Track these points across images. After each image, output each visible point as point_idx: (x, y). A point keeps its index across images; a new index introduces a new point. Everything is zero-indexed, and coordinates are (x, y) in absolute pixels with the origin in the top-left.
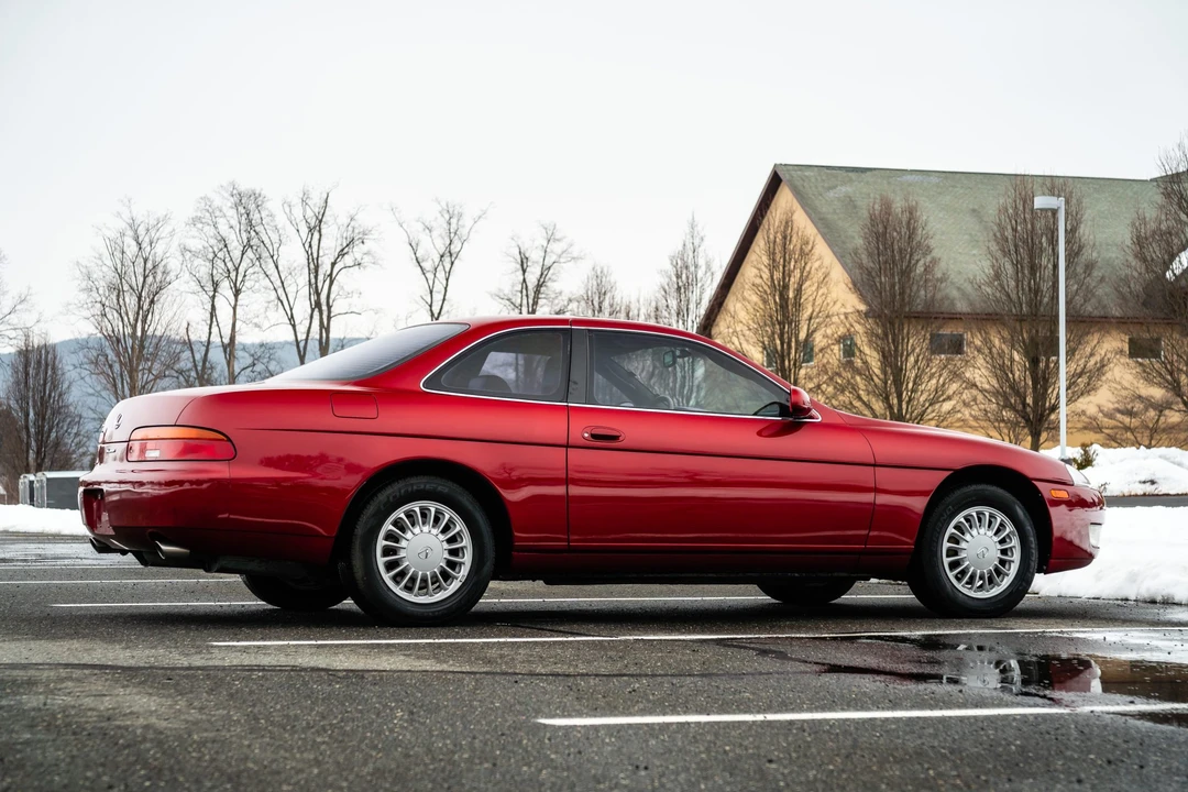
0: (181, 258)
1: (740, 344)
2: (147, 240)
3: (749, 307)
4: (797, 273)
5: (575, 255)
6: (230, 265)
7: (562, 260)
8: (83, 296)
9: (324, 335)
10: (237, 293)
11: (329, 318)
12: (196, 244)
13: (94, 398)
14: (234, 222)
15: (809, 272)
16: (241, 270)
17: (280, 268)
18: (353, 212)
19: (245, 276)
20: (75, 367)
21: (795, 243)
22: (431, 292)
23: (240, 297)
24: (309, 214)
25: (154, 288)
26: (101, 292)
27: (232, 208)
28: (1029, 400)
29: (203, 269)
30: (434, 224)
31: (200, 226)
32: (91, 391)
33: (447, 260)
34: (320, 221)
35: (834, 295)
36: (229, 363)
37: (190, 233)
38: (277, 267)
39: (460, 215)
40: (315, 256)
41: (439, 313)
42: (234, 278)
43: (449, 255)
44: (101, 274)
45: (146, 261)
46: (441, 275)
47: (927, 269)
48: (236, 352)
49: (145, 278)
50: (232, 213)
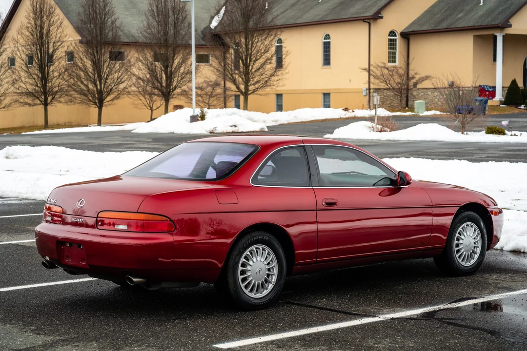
1: (21, 55)
3: (25, 37)
4: (47, 23)
15: (53, 22)
21: (47, 7)
28: (164, 84)
35: (65, 33)
47: (113, 23)
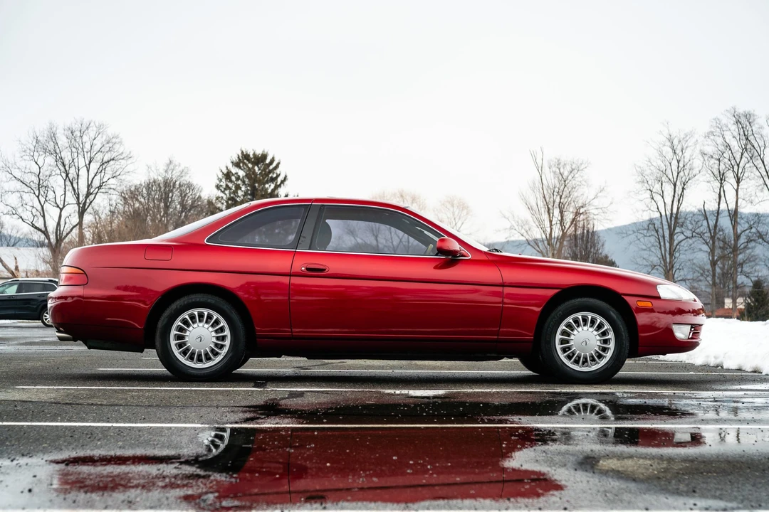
0: (702, 159)
2: (679, 147)
6: (733, 162)
8: (639, 186)
10: (738, 182)
12: (710, 149)
13: (646, 252)
14: (736, 134)
16: (741, 165)
17: (765, 163)
19: (744, 169)
20: (634, 232)
23: (741, 183)
25: (684, 180)
26: (650, 183)
27: (734, 124)
29: (715, 165)
31: (712, 137)
32: (644, 247)
36: (734, 227)
37: (706, 143)
38: (763, 162)
42: (736, 171)
44: (650, 171)
45: (678, 162)
48: (738, 220)
49: (678, 173)
50: (734, 128)
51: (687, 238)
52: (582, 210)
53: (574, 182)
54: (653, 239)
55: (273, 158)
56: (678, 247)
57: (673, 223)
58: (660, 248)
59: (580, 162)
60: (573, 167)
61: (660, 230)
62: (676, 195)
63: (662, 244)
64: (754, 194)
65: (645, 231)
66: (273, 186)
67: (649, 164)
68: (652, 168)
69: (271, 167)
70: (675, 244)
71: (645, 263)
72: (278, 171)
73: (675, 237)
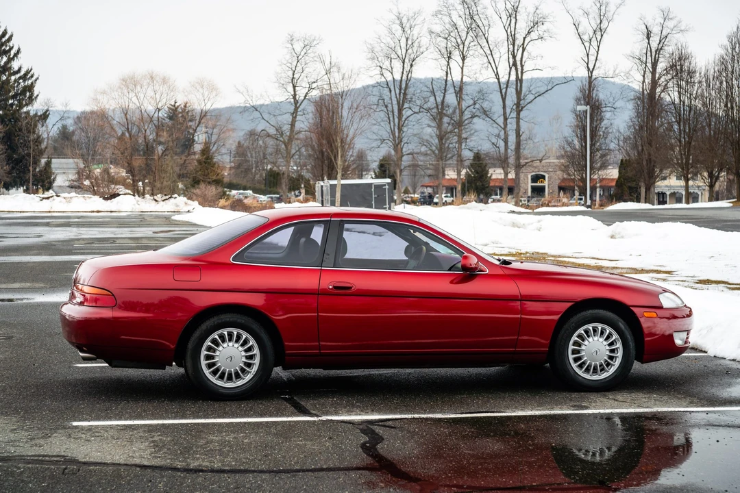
0: (429, 37)
2: (408, 25)
5: (682, 28)
6: (459, 41)
7: (674, 32)
8: (370, 62)
9: (519, 85)
10: (464, 59)
11: (522, 73)
12: (438, 28)
13: (376, 127)
14: (462, 13)
16: (466, 43)
17: (490, 42)
18: (537, 4)
19: (469, 47)
22: (588, 55)
23: (465, 61)
24: (509, 6)
25: (412, 57)
26: (380, 59)
27: (460, 4)
29: (443, 44)
30: (590, 10)
31: (440, 16)
33: (599, 34)
34: (516, 12)
36: (459, 103)
37: (435, 21)
38: (487, 42)
39: (607, 4)
40: (513, 33)
41: (593, 69)
42: (462, 49)
43: (600, 31)
44: (380, 48)
45: (407, 39)
46: (594, 43)
48: (463, 97)
49: (407, 50)
50: (460, 7)
51: (415, 113)
52: (314, 85)
53: (307, 58)
54: (382, 115)
55: (5, 30)
56: (406, 122)
57: (402, 98)
58: (390, 123)
59: (313, 38)
60: (306, 43)
61: (390, 106)
62: (405, 72)
63: (391, 119)
64: (478, 71)
65: (375, 106)
66: (5, 59)
67: (379, 41)
68: (382, 45)
69: (3, 40)
70: (403, 119)
71: (375, 137)
72: (11, 44)
73: (404, 112)
